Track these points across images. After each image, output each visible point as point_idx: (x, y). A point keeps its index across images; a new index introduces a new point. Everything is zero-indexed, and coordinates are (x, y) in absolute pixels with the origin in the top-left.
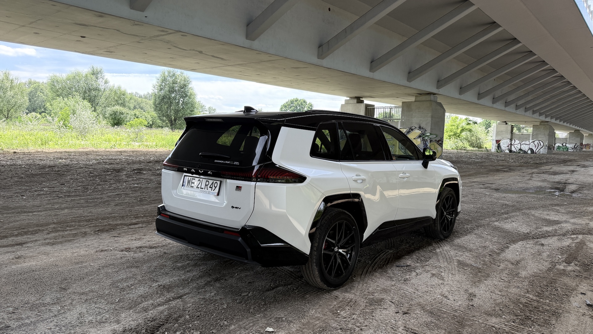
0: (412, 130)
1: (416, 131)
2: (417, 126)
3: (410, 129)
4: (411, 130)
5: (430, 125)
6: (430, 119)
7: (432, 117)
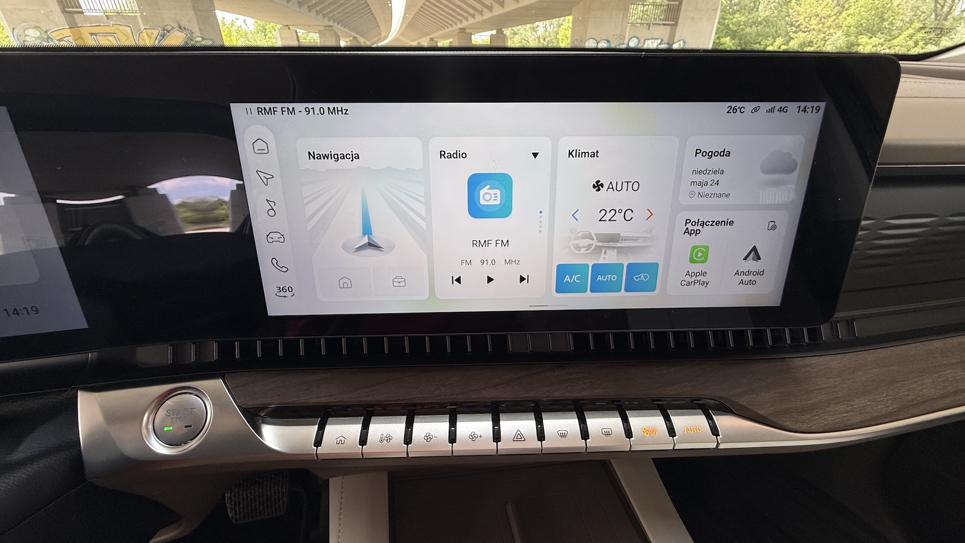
0: (168, 32)
1: (175, 33)
2: (175, 25)
3: (164, 30)
4: (166, 32)
5: (195, 22)
6: (192, 13)
7: (194, 9)
